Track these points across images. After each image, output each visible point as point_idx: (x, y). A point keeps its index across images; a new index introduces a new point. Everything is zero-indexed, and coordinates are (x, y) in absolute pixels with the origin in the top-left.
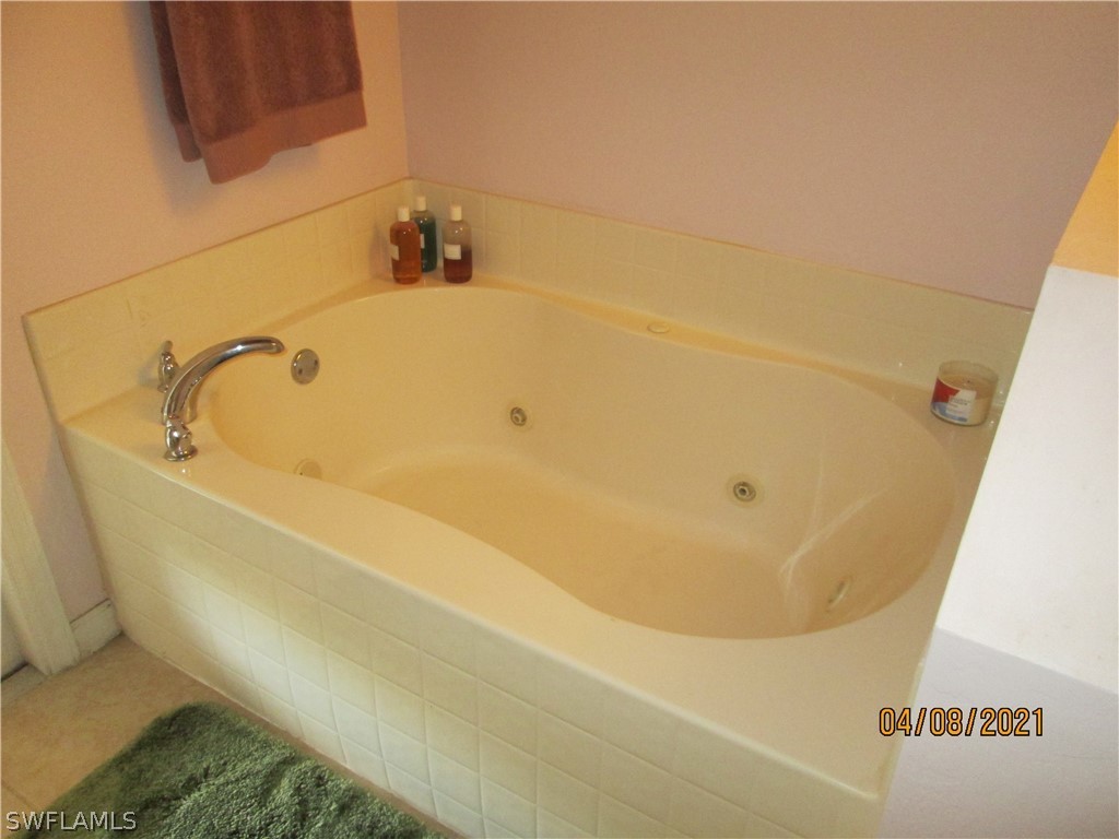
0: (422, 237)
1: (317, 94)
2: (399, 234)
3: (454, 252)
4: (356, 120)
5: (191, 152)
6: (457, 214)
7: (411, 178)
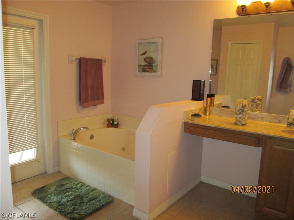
0: (111, 121)
1: (98, 99)
2: (108, 120)
3: (116, 123)
4: (103, 103)
5: (81, 104)
6: (117, 118)
7: (111, 113)
